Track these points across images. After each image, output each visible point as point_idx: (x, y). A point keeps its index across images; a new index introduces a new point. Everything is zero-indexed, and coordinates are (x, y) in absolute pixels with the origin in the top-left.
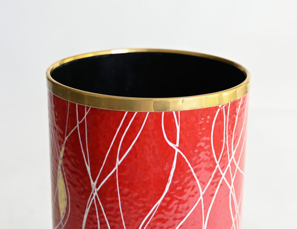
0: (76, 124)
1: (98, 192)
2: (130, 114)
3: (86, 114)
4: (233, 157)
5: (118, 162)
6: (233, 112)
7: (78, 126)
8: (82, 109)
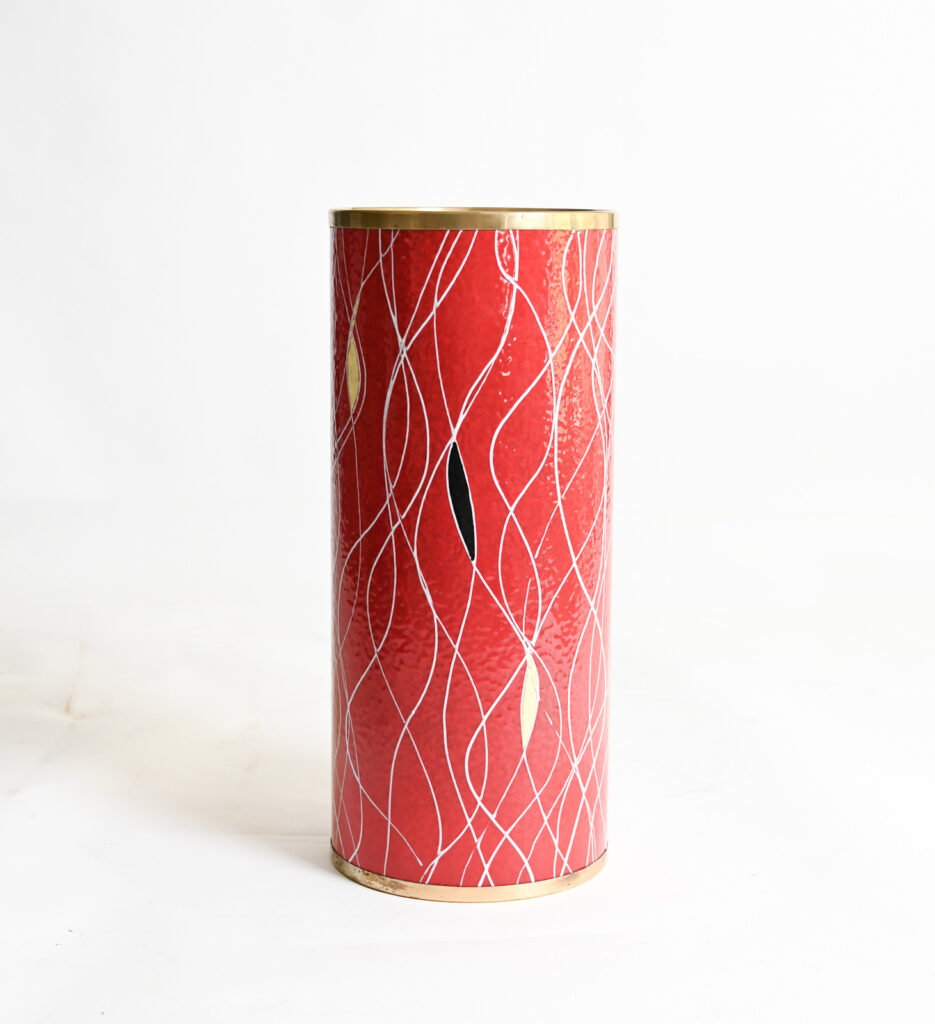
0: (378, 259)
1: (408, 353)
2: (454, 234)
3: (393, 240)
4: (594, 313)
5: (437, 304)
6: (594, 245)
7: (381, 260)
8: (387, 234)
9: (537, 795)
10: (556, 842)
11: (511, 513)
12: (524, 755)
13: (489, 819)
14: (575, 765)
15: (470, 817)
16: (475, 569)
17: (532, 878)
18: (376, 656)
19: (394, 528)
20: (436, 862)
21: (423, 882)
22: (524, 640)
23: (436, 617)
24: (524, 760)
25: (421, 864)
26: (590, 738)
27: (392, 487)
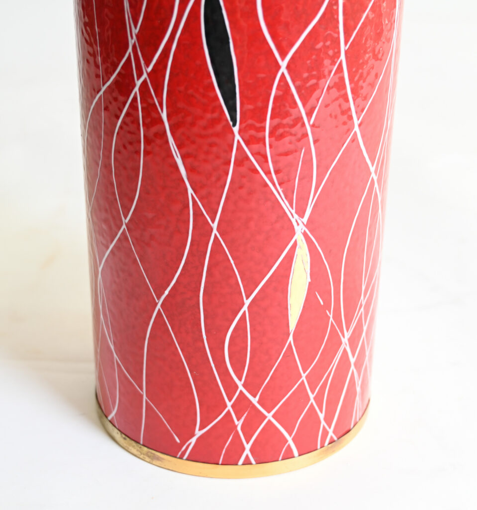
9: (304, 376)
10: (322, 416)
11: (283, 69)
12: (291, 339)
13: (250, 402)
14: (345, 341)
15: (230, 400)
16: (237, 137)
17: (296, 452)
18: (124, 226)
19: (139, 83)
20: (193, 441)
21: (181, 458)
22: (294, 218)
23: (190, 191)
24: (290, 342)
25: (178, 441)
26: (362, 309)
27: (135, 31)
